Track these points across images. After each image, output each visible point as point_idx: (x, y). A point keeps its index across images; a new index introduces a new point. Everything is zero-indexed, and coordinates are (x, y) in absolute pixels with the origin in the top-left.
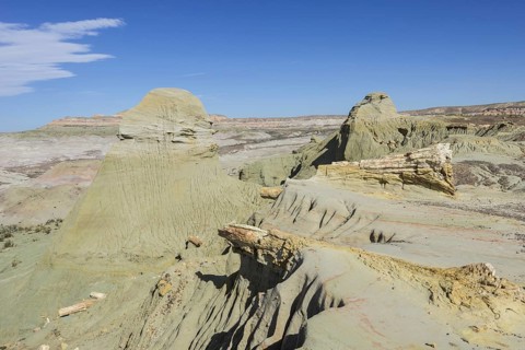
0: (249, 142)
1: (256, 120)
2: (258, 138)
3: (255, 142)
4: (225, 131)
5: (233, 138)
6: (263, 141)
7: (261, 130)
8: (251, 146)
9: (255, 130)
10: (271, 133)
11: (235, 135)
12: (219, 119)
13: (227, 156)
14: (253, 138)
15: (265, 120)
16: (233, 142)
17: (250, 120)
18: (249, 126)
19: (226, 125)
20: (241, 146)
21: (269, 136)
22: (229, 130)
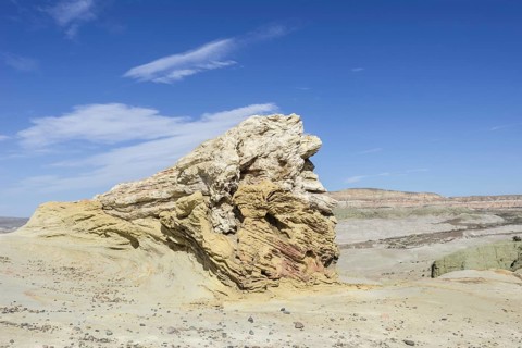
0: (470, 227)
1: (482, 199)
2: (484, 222)
3: (480, 227)
4: (437, 213)
5: (449, 221)
6: (491, 226)
7: (490, 211)
8: (473, 233)
9: (479, 211)
10: (504, 215)
11: (452, 217)
12: (430, 197)
13: (438, 245)
14: (477, 222)
15: (494, 198)
16: (449, 227)
17: (473, 198)
18: (472, 206)
19: (439, 206)
20: (458, 233)
21: (501, 220)
22: (442, 212)
